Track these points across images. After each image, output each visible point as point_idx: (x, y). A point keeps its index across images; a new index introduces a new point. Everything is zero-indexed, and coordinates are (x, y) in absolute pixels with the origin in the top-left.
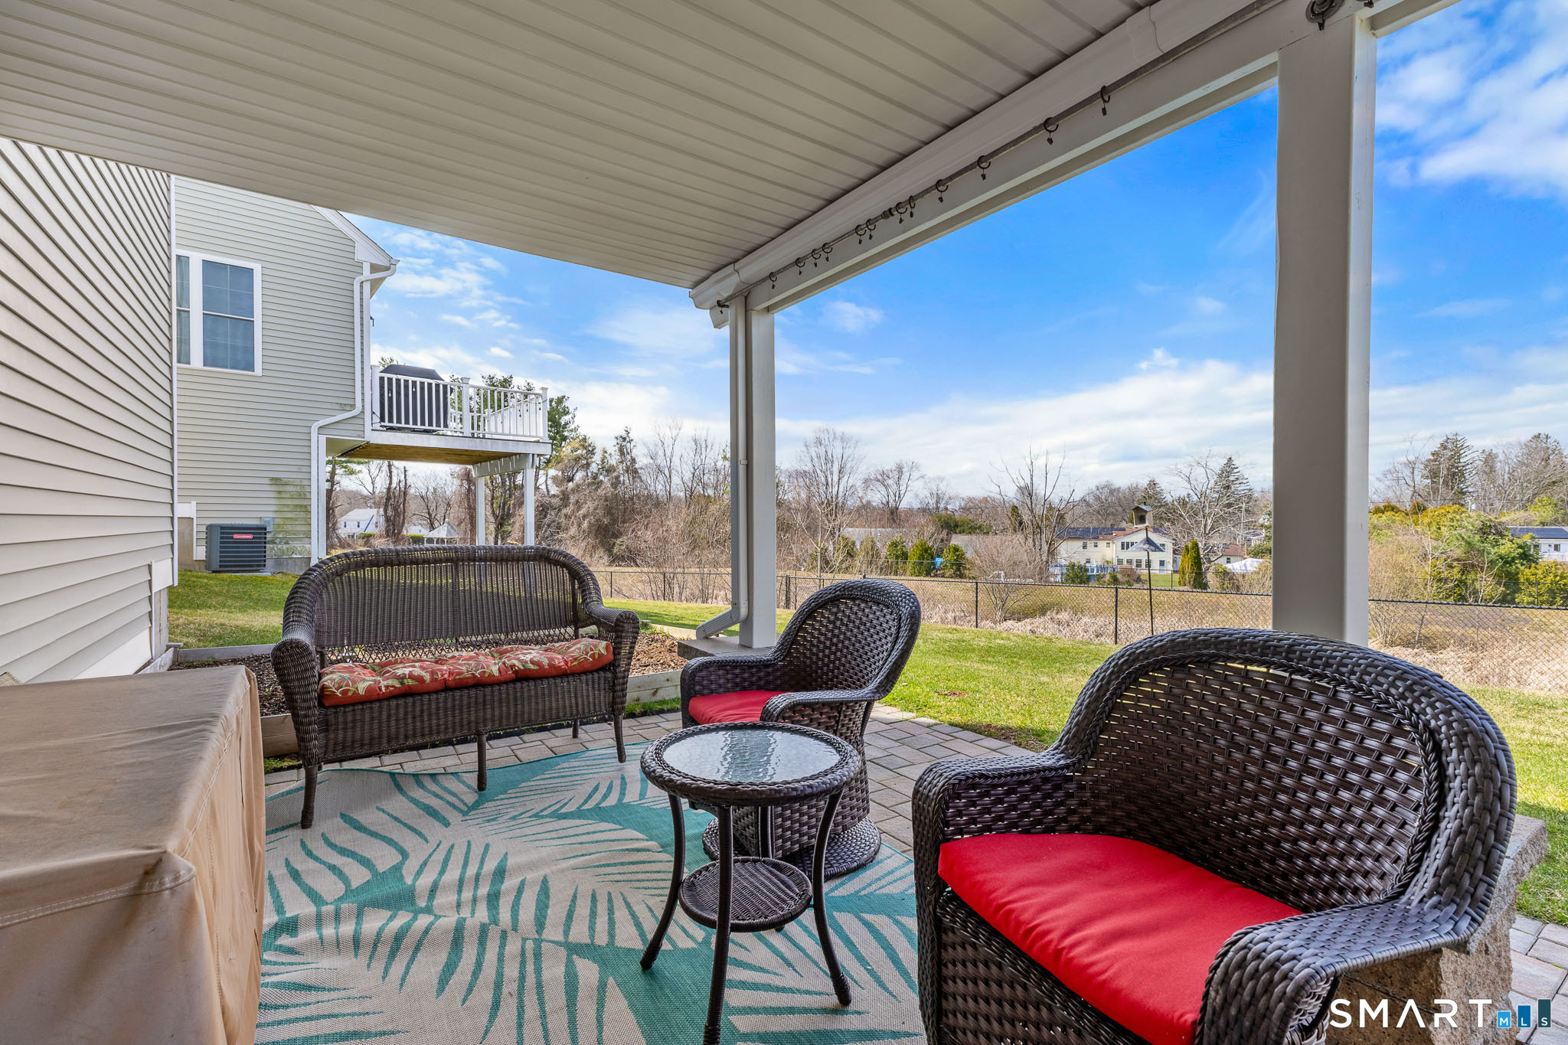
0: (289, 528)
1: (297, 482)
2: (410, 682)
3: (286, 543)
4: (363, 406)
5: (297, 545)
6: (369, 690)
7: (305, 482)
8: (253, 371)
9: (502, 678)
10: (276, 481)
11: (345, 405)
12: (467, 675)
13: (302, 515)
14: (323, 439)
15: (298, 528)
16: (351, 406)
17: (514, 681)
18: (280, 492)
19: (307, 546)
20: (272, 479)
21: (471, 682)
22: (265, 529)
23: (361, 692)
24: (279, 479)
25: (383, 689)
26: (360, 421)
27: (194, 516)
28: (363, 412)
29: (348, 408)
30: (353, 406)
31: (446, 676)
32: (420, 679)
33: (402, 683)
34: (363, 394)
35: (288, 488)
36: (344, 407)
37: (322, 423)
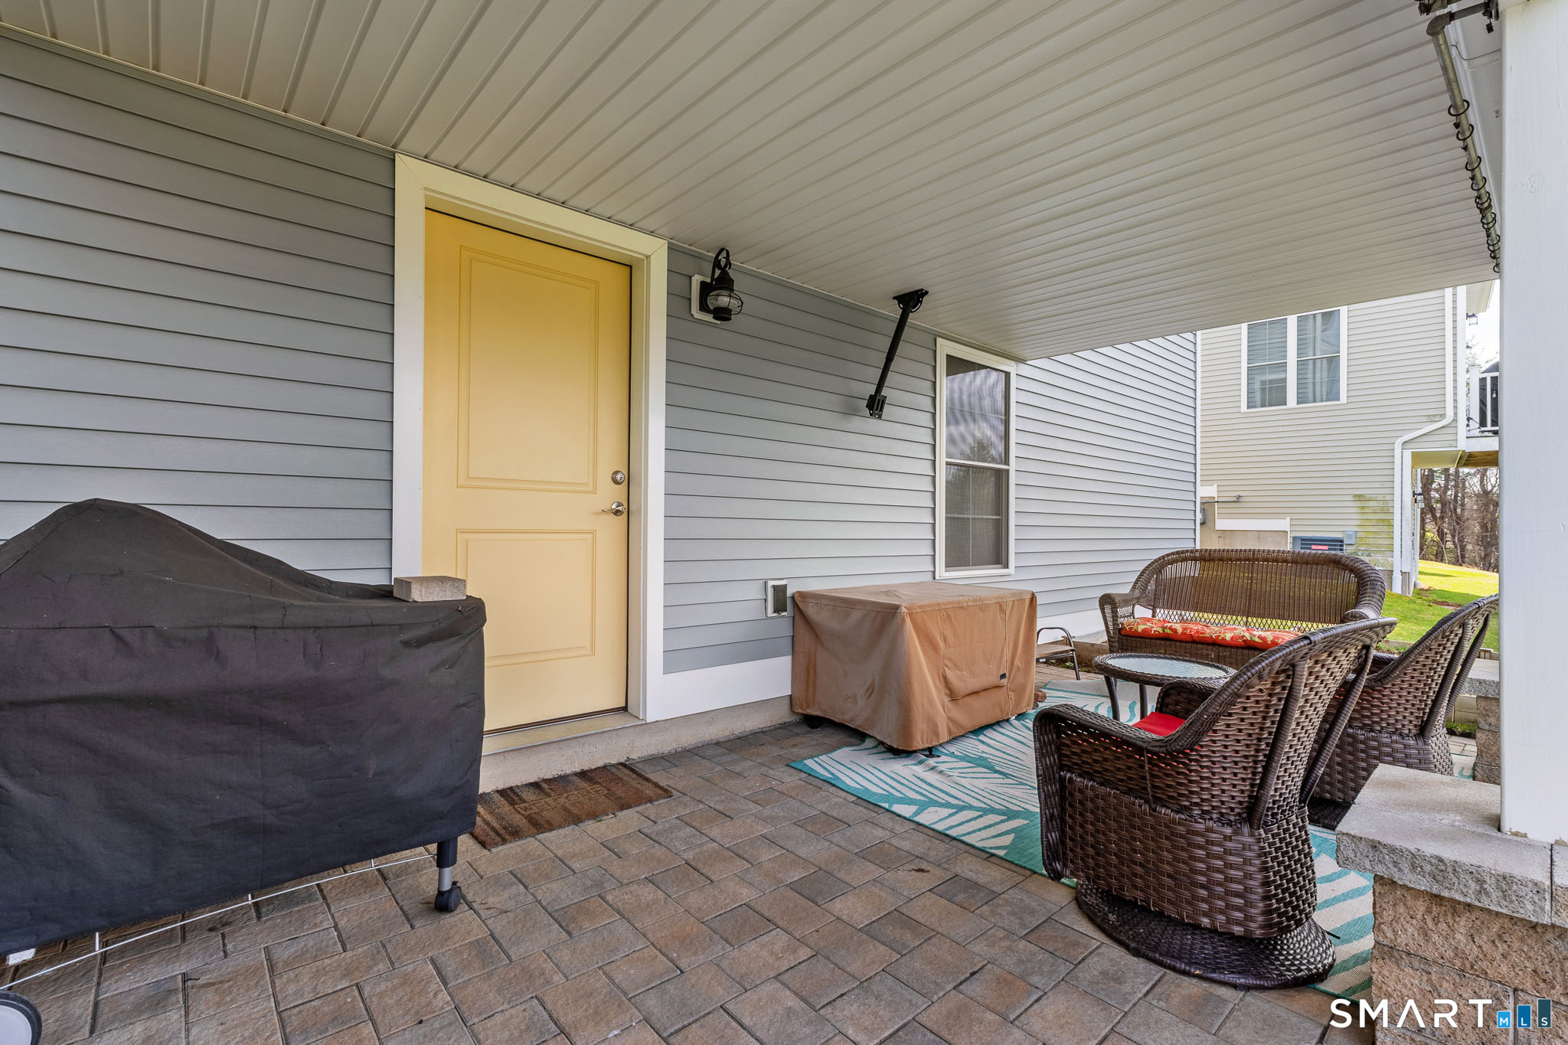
0: (1371, 541)
1: (1380, 497)
2: (1169, 631)
3: (1369, 555)
4: (1456, 414)
5: (1379, 558)
6: (1143, 630)
7: (1388, 497)
8: (1339, 400)
9: (1233, 643)
10: (1359, 498)
11: (1434, 416)
12: (1207, 635)
13: (1385, 529)
14: (1408, 454)
15: (1381, 541)
16: (1441, 415)
17: (1243, 648)
18: (1363, 508)
19: (1390, 559)
20: (1356, 496)
21: (1210, 641)
22: (1342, 541)
23: (1140, 630)
24: (1363, 495)
25: (1152, 632)
26: (1452, 430)
27: (1288, 529)
28: (1455, 420)
29: (1437, 419)
30: (1443, 416)
31: (1193, 633)
32: (1175, 631)
33: (1164, 631)
34: (1455, 401)
35: (1371, 504)
36: (1431, 419)
37: (1406, 438)
